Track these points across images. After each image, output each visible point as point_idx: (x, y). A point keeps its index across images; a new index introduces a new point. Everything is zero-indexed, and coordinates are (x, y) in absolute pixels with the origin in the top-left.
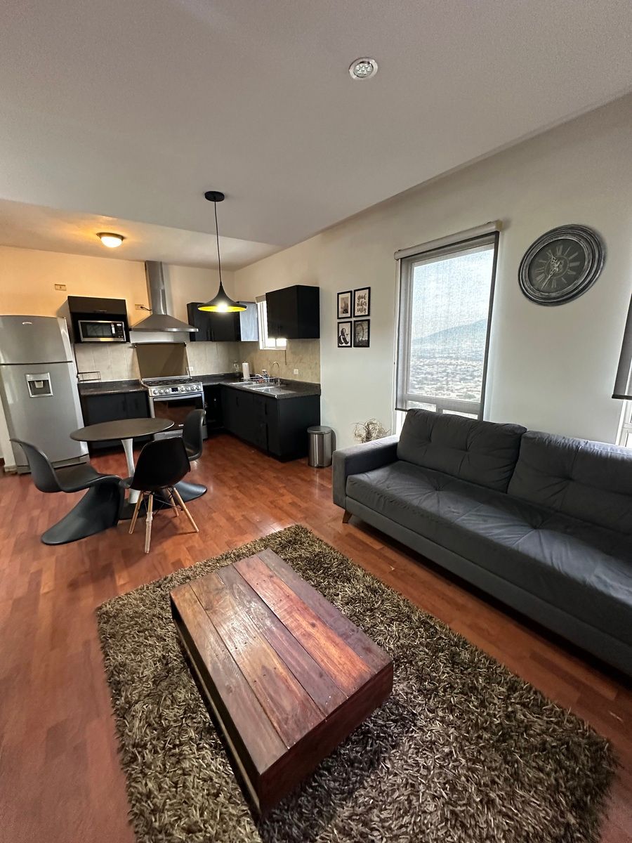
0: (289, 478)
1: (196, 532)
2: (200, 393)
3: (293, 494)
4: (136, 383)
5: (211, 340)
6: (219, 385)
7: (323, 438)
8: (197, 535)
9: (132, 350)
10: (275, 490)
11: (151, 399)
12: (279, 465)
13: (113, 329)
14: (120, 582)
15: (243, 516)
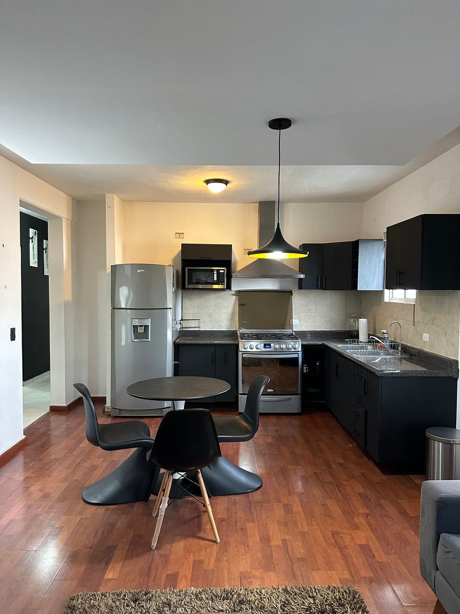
0: (382, 501)
1: (216, 542)
2: (297, 352)
3: (373, 530)
4: (233, 334)
5: (322, 288)
6: (323, 345)
7: (451, 450)
8: (215, 548)
9: (234, 297)
10: (349, 514)
11: (240, 354)
12: (377, 476)
13: (215, 275)
14: (109, 575)
15: (284, 540)
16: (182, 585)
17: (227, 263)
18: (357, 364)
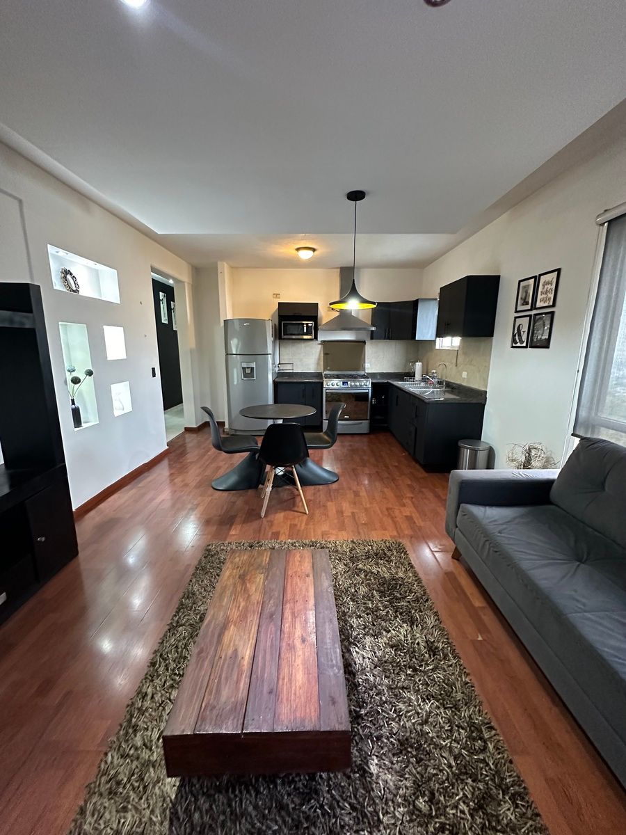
0: (423, 490)
1: (306, 514)
2: (368, 388)
3: (416, 507)
4: (319, 375)
5: (389, 338)
6: (388, 382)
7: (476, 455)
8: (305, 517)
9: (320, 346)
10: (399, 497)
11: (324, 389)
12: (422, 473)
13: (305, 328)
14: (233, 532)
16: (282, 538)
17: (315, 318)
18: (413, 395)
